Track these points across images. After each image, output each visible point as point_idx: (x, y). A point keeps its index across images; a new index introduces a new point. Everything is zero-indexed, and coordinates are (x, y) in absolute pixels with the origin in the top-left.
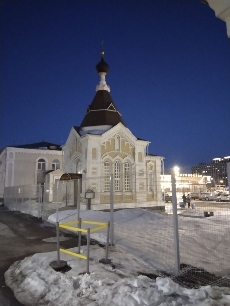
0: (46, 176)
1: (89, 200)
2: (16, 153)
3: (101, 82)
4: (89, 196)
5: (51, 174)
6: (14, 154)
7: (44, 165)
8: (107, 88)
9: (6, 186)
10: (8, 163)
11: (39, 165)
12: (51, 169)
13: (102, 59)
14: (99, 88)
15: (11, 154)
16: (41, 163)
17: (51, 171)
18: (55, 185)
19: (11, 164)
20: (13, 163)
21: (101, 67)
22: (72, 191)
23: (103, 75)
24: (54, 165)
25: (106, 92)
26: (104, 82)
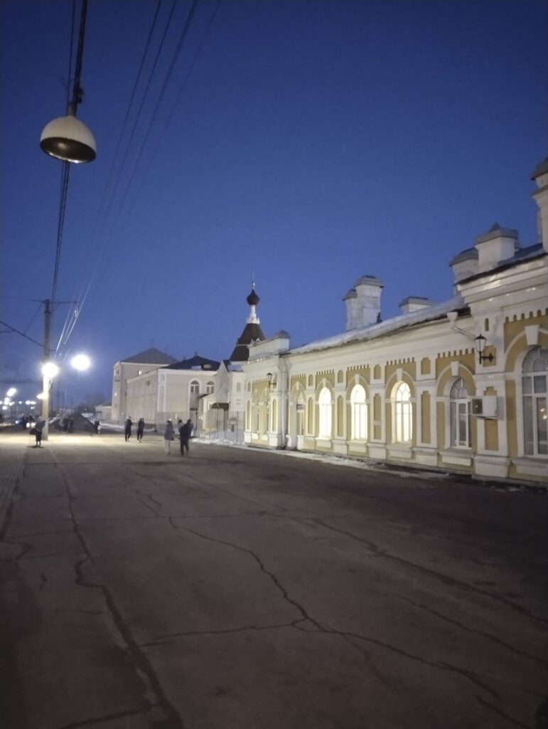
0: (200, 401)
1: (233, 426)
2: (168, 375)
3: (251, 315)
4: (233, 423)
5: (205, 399)
6: (166, 376)
7: (197, 388)
8: (257, 321)
9: (158, 411)
10: (159, 386)
11: (192, 388)
12: (205, 392)
13: (253, 291)
14: (249, 322)
15: (163, 376)
16: (194, 385)
17: (205, 395)
18: (209, 412)
19: (162, 387)
20: (165, 386)
21: (252, 299)
22: (221, 418)
23: (253, 308)
24: (208, 388)
25: (256, 325)
26: (254, 315)
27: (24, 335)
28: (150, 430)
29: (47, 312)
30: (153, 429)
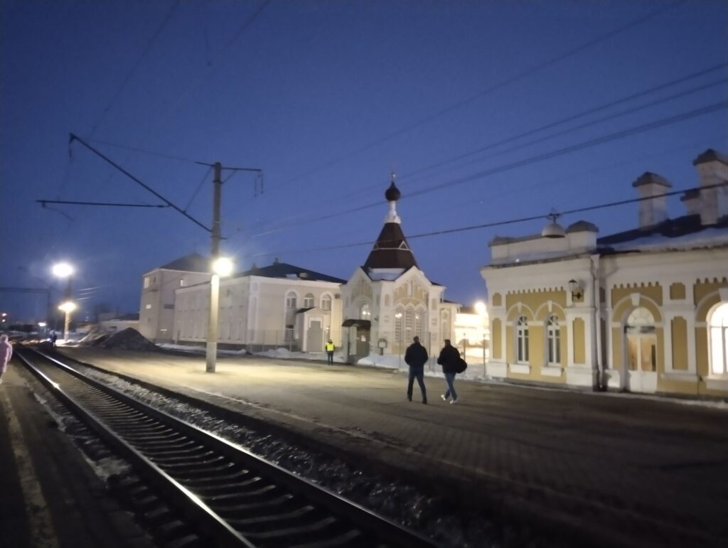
2: (261, 284)
3: (391, 212)
5: (306, 314)
6: (259, 285)
7: (294, 300)
8: (397, 221)
9: (249, 328)
10: (251, 297)
11: (289, 300)
12: (303, 307)
13: (393, 184)
14: (389, 221)
15: (256, 284)
16: (291, 298)
17: (303, 310)
18: (311, 331)
19: (255, 299)
20: (257, 297)
21: (392, 194)
23: (393, 204)
24: (306, 301)
25: (397, 224)
26: (394, 213)
27: (184, 213)
28: (240, 352)
29: (218, 181)
30: (243, 351)
